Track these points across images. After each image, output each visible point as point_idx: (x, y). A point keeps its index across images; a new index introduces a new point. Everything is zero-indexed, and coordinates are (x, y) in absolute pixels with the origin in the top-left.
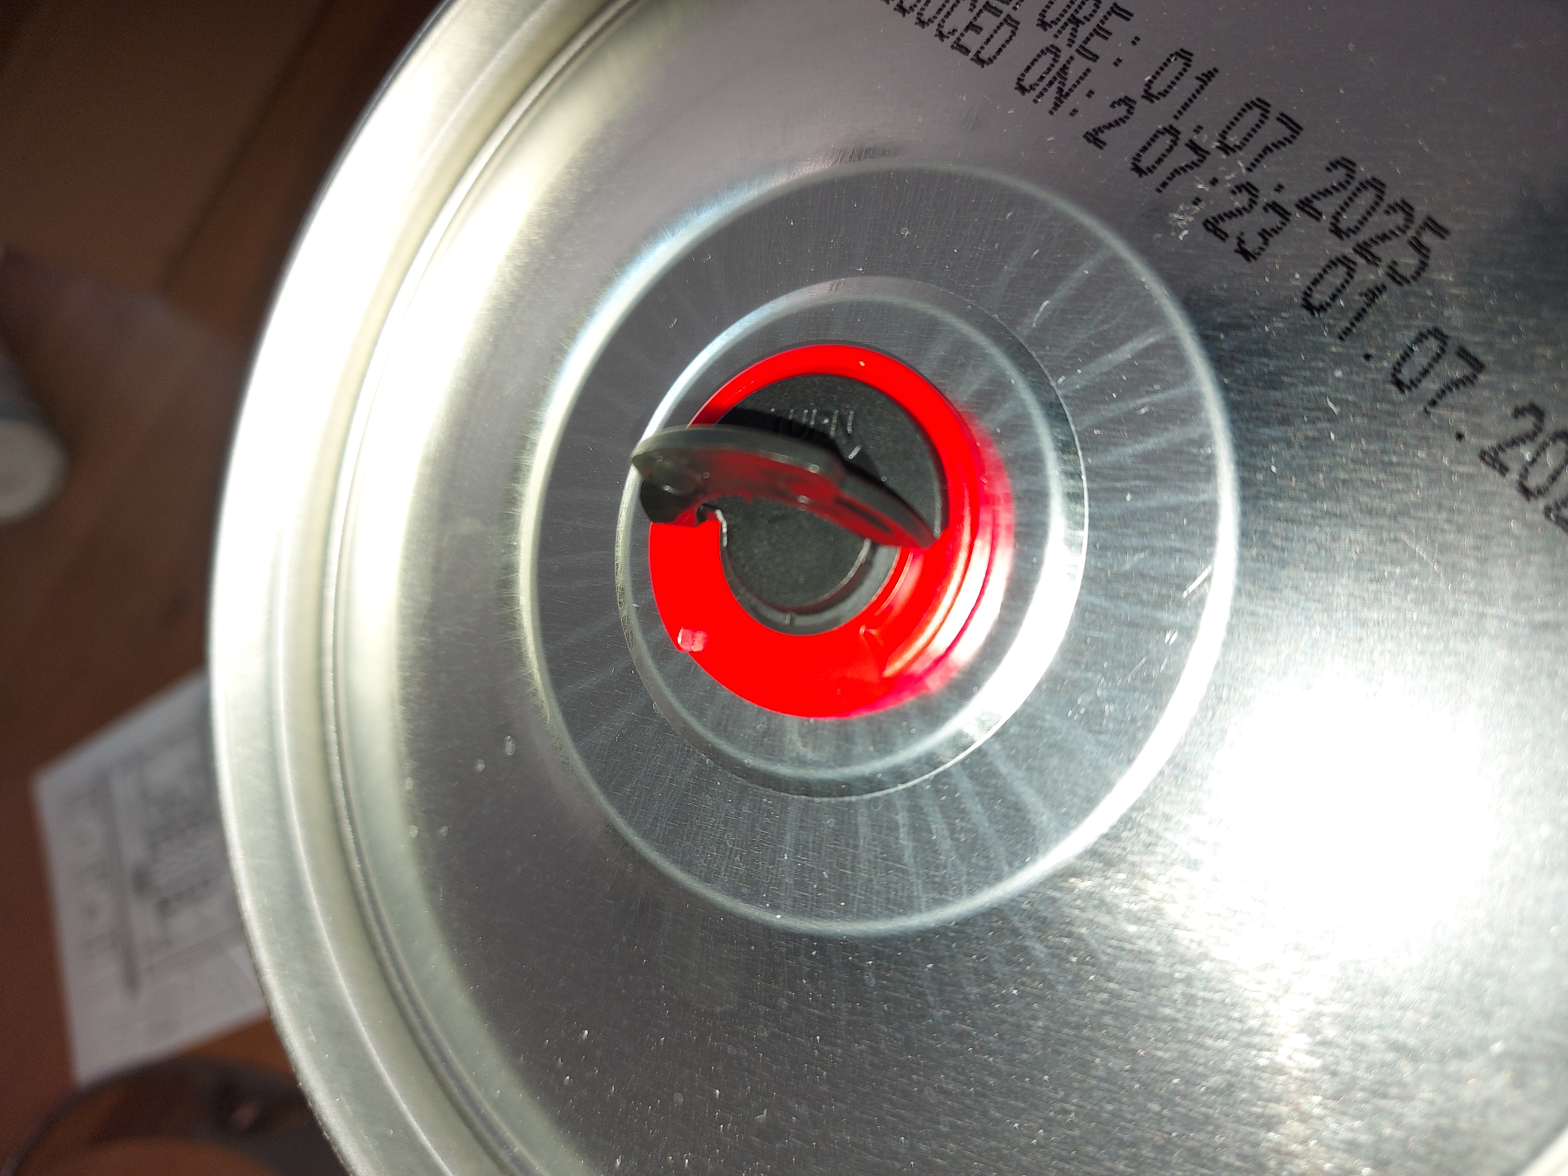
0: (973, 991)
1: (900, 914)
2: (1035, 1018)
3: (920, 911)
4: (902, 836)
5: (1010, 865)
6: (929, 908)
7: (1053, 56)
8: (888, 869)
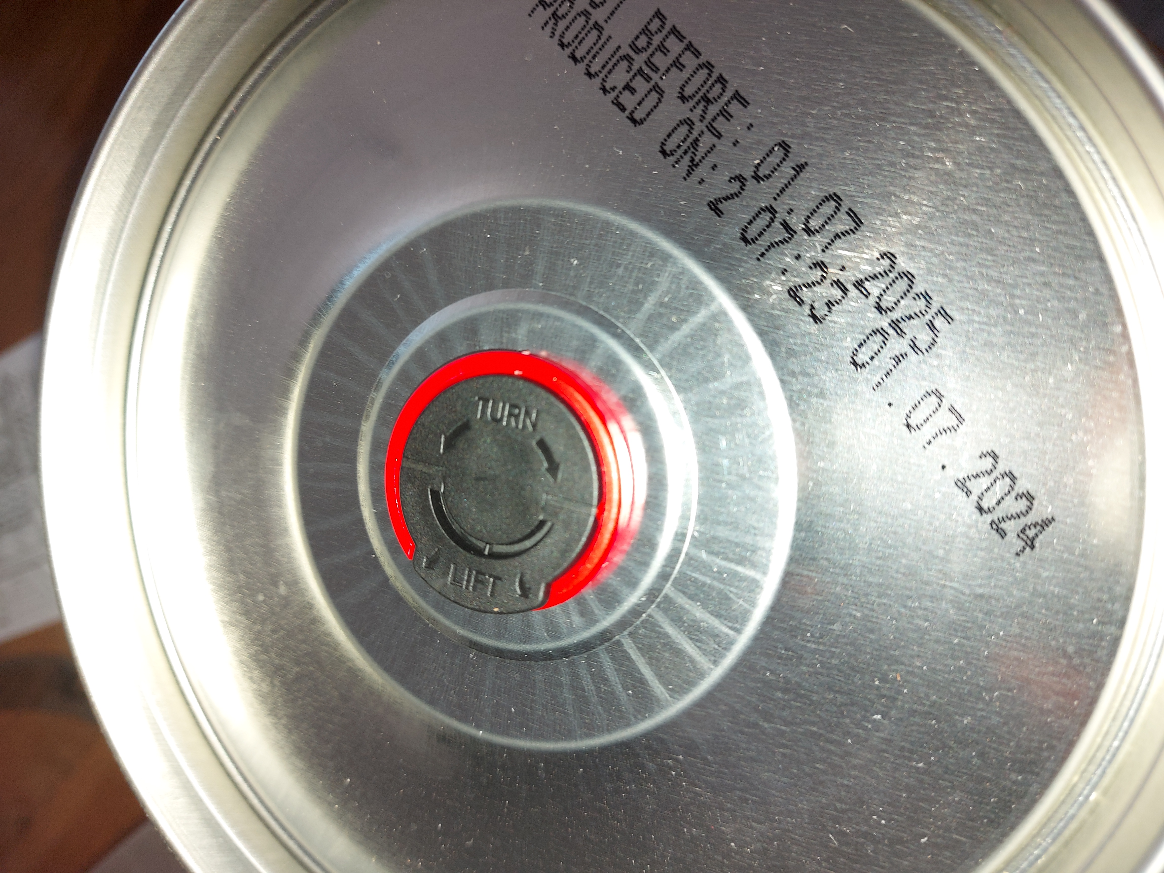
0: (609, 787)
1: (562, 739)
2: (648, 804)
3: (576, 739)
4: (565, 690)
5: (635, 717)
6: (581, 738)
7: (688, 127)
8: (555, 711)
